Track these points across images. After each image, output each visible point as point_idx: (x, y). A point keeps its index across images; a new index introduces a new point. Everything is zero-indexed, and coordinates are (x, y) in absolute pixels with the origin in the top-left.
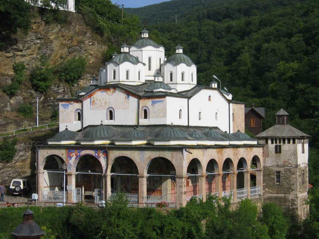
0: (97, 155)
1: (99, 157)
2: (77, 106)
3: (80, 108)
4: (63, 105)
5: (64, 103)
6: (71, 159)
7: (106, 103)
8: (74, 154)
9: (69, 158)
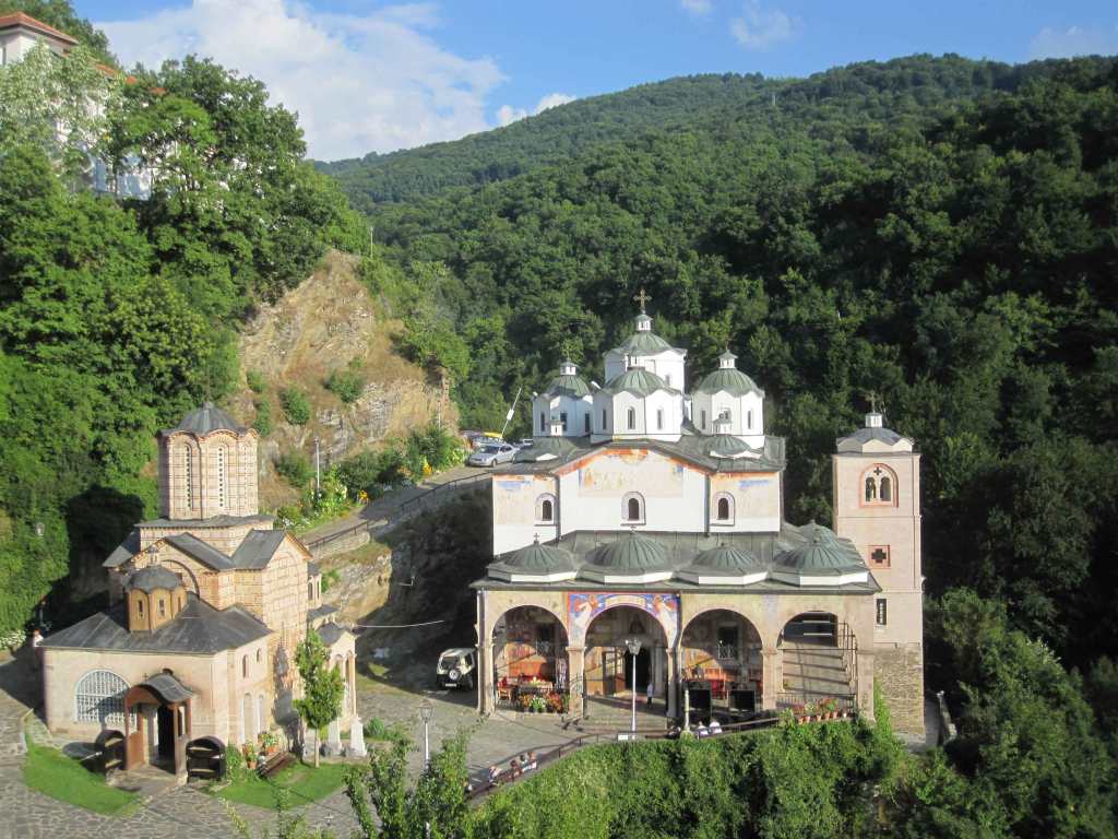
0: (650, 606)
1: (658, 611)
2: (544, 486)
3: (554, 493)
4: (504, 484)
5: (506, 478)
6: (577, 616)
7: (620, 482)
8: (587, 604)
9: (573, 615)
